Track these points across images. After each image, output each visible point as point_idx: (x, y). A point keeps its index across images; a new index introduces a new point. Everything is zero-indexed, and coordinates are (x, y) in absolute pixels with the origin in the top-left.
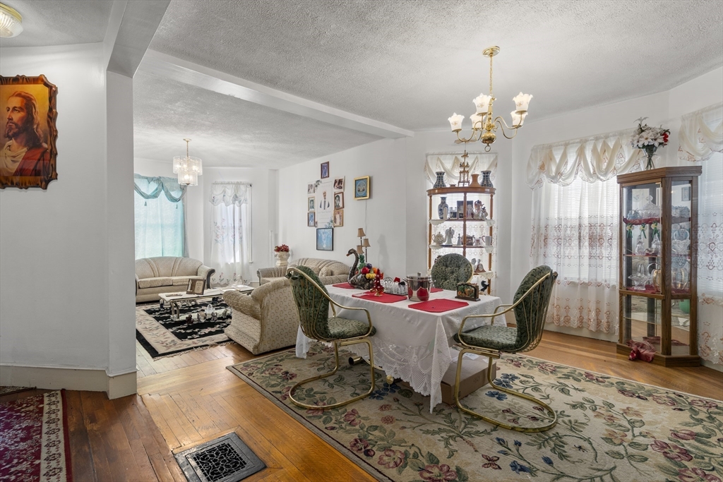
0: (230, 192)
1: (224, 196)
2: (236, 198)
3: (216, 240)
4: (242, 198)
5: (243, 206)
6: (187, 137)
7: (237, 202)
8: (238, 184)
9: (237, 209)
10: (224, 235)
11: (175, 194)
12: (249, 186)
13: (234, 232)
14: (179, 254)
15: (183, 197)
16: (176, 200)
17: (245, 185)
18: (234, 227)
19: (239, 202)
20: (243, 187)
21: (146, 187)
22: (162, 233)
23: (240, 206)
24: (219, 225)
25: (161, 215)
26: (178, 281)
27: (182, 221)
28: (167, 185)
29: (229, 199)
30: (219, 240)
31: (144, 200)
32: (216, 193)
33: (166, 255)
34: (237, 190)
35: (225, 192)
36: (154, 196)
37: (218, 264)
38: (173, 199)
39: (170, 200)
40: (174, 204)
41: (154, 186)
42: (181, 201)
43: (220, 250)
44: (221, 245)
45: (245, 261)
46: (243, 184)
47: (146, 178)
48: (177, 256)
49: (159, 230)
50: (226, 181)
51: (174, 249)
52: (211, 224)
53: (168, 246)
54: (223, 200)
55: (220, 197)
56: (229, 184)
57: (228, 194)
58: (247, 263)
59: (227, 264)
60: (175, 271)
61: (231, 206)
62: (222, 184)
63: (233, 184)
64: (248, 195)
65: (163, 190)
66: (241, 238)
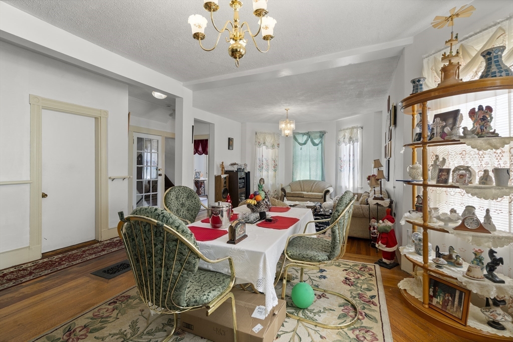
0: (347, 135)
1: (344, 138)
2: (351, 139)
3: (340, 170)
4: (354, 139)
5: (356, 144)
6: (287, 108)
7: (351, 142)
8: (353, 128)
9: (352, 146)
10: (345, 166)
11: (317, 141)
12: (361, 129)
13: (350, 164)
14: (319, 178)
15: (321, 142)
16: (317, 145)
17: (357, 128)
18: (350, 160)
19: (353, 142)
20: (355, 130)
21: (302, 139)
22: (310, 165)
23: (353, 144)
24: (342, 159)
25: (309, 155)
26: (306, 195)
27: (321, 158)
28: (312, 136)
29: (347, 140)
30: (342, 170)
31: (300, 146)
32: (340, 137)
33: (312, 179)
34: (351, 133)
35: (345, 136)
36: (305, 144)
37: (341, 187)
38: (314, 144)
39: (314, 145)
40: (316, 147)
41: (305, 137)
42: (320, 145)
43: (342, 177)
44: (342, 173)
45: (356, 186)
46: (356, 128)
47: (302, 134)
48: (318, 180)
49: (308, 163)
50: (346, 127)
51: (317, 175)
52: (338, 159)
53: (313, 173)
54: (344, 141)
55: (342, 140)
56: (347, 129)
57: (346, 137)
58: (358, 188)
59: (346, 187)
60: (313, 189)
61: (348, 145)
62: (344, 130)
63: (349, 129)
64: (359, 136)
65: (309, 139)
66: (353, 168)
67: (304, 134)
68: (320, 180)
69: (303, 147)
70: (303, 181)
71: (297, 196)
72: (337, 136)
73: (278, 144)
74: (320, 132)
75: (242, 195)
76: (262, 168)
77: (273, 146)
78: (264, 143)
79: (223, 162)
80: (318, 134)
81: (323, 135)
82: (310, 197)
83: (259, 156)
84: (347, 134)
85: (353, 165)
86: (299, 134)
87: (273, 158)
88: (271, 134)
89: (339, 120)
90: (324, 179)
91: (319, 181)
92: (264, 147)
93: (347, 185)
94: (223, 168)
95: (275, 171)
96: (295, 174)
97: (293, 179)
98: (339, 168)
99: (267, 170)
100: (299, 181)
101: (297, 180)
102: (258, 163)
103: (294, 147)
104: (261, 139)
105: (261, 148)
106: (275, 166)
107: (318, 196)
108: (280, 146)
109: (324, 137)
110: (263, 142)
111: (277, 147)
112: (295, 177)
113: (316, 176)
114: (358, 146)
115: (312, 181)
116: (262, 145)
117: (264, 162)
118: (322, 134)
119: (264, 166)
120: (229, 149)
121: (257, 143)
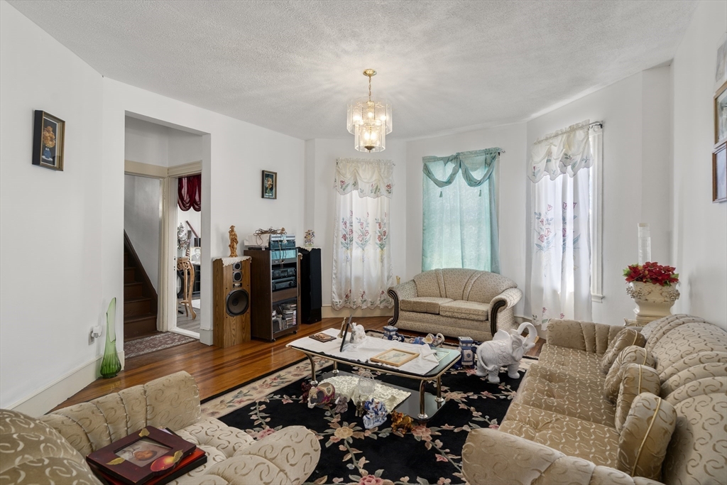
0: (557, 150)
1: (548, 161)
2: (566, 158)
3: (539, 246)
4: (578, 158)
5: (582, 172)
7: (569, 168)
8: (573, 129)
9: (570, 181)
10: (551, 235)
11: (477, 175)
12: (597, 128)
13: (564, 230)
14: (484, 266)
15: (489, 177)
16: (479, 183)
17: (586, 127)
18: (564, 219)
19: (573, 167)
20: (580, 134)
21: (441, 172)
22: (462, 234)
23: (575, 175)
24: (543, 217)
25: (461, 208)
26: (447, 309)
27: (488, 215)
28: (467, 163)
29: (555, 165)
30: (544, 244)
31: (439, 189)
32: (537, 159)
33: (467, 267)
34: (569, 144)
35: (549, 153)
36: (449, 182)
37: (541, 290)
38: (472, 183)
39: (470, 185)
40: (476, 189)
41: (450, 167)
42: (486, 184)
43: (544, 263)
44: (544, 254)
45: (584, 291)
46: (582, 127)
47: (442, 159)
48: (482, 269)
49: (457, 229)
50: (553, 132)
51: (478, 258)
52: (532, 216)
53: (470, 252)
54: (547, 170)
55: (541, 165)
56: (556, 135)
57: (554, 156)
58: (590, 296)
59: (555, 292)
60: (467, 292)
61: (560, 178)
62: (547, 139)
63: (563, 133)
64: (593, 150)
65: (460, 171)
66: (576, 241)
67: (447, 160)
68: (488, 269)
69: (447, 189)
70: (446, 272)
71: (424, 310)
72: (530, 157)
73: (388, 186)
74: (487, 152)
75: (289, 306)
76: (351, 241)
77: (376, 191)
78: (355, 184)
79: (232, 227)
80: (482, 158)
81: (494, 158)
82: (456, 315)
83: (343, 214)
84: (555, 149)
85: (576, 231)
86: (435, 159)
87: (379, 217)
88: (371, 163)
89: (535, 115)
90: (497, 267)
91: (484, 273)
92: (355, 193)
93: (558, 286)
94: (234, 240)
95: (382, 247)
96: (428, 254)
97: (423, 266)
98: (535, 240)
99: (363, 245)
100: (436, 270)
101: (434, 268)
102: (341, 229)
103: (426, 191)
104: (348, 175)
105: (348, 195)
106: (383, 236)
107: (476, 312)
108: (394, 189)
109: (495, 163)
110: (352, 182)
111: (386, 193)
112: (428, 260)
113: (477, 260)
114: (588, 176)
115: (468, 270)
116: (349, 188)
117: (356, 227)
118: (491, 157)
119: (355, 236)
120: (263, 197)
121: (339, 184)
